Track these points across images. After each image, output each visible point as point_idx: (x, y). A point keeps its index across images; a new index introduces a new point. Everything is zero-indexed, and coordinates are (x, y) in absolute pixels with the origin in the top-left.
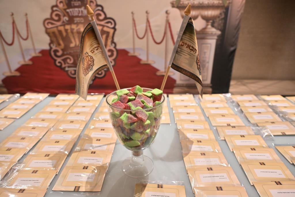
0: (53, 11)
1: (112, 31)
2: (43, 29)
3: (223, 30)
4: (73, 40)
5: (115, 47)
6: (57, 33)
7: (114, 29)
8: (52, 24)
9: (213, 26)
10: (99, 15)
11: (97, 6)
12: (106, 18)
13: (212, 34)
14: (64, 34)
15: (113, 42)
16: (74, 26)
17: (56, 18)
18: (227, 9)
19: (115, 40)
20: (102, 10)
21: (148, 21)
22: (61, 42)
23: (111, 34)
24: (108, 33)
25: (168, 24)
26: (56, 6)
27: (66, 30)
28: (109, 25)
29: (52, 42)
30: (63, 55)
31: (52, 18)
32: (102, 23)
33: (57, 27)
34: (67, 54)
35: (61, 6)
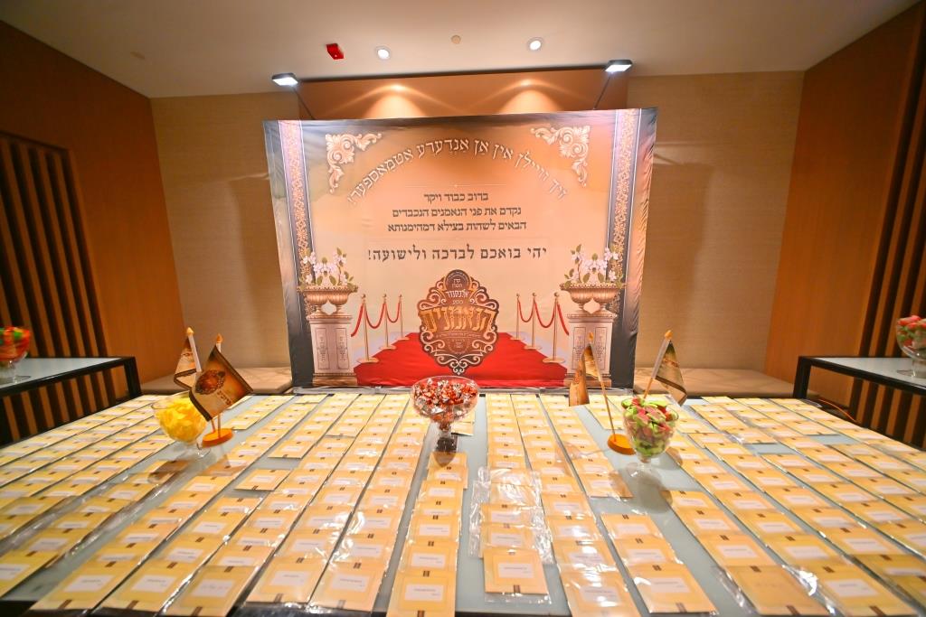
0: (431, 293)
1: (494, 313)
2: (417, 311)
3: (620, 313)
4: (448, 323)
5: (495, 331)
6: (431, 315)
7: (497, 311)
8: (427, 305)
9: (608, 309)
10: (482, 297)
11: (480, 288)
12: (488, 300)
13: (607, 317)
14: (439, 316)
15: (493, 325)
16: (451, 308)
17: (433, 300)
18: (622, 292)
19: (497, 323)
20: (485, 293)
21: (535, 303)
22: (434, 325)
23: (492, 317)
24: (489, 315)
25: (558, 307)
26: (436, 288)
27: (442, 312)
28: (491, 307)
29: (423, 325)
30: (433, 339)
31: (428, 300)
32: (484, 305)
33: (432, 309)
34: (439, 338)
35: (440, 288)
